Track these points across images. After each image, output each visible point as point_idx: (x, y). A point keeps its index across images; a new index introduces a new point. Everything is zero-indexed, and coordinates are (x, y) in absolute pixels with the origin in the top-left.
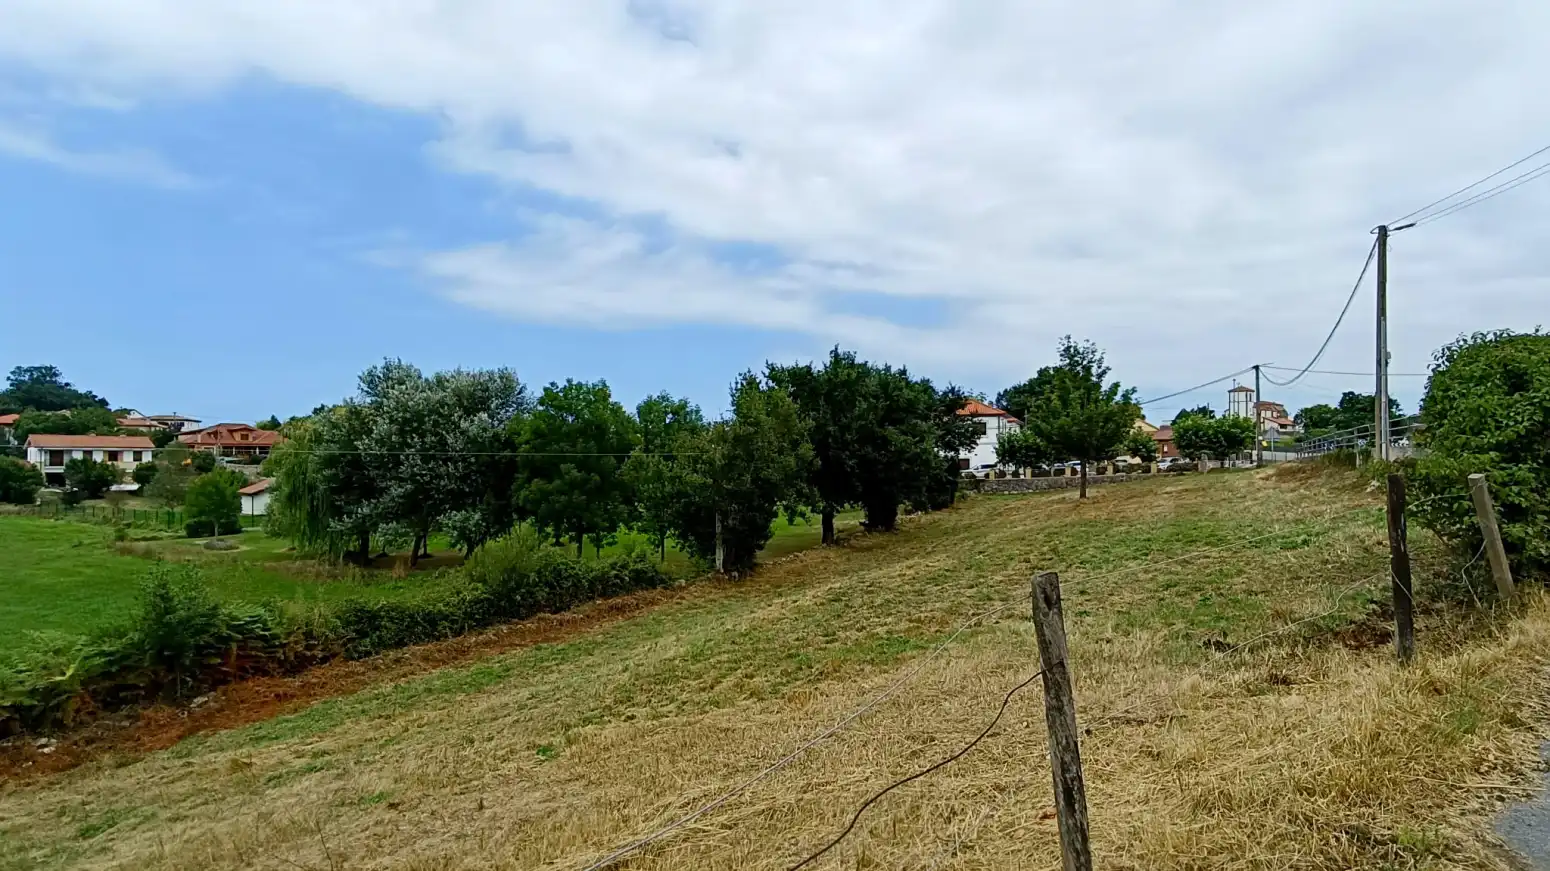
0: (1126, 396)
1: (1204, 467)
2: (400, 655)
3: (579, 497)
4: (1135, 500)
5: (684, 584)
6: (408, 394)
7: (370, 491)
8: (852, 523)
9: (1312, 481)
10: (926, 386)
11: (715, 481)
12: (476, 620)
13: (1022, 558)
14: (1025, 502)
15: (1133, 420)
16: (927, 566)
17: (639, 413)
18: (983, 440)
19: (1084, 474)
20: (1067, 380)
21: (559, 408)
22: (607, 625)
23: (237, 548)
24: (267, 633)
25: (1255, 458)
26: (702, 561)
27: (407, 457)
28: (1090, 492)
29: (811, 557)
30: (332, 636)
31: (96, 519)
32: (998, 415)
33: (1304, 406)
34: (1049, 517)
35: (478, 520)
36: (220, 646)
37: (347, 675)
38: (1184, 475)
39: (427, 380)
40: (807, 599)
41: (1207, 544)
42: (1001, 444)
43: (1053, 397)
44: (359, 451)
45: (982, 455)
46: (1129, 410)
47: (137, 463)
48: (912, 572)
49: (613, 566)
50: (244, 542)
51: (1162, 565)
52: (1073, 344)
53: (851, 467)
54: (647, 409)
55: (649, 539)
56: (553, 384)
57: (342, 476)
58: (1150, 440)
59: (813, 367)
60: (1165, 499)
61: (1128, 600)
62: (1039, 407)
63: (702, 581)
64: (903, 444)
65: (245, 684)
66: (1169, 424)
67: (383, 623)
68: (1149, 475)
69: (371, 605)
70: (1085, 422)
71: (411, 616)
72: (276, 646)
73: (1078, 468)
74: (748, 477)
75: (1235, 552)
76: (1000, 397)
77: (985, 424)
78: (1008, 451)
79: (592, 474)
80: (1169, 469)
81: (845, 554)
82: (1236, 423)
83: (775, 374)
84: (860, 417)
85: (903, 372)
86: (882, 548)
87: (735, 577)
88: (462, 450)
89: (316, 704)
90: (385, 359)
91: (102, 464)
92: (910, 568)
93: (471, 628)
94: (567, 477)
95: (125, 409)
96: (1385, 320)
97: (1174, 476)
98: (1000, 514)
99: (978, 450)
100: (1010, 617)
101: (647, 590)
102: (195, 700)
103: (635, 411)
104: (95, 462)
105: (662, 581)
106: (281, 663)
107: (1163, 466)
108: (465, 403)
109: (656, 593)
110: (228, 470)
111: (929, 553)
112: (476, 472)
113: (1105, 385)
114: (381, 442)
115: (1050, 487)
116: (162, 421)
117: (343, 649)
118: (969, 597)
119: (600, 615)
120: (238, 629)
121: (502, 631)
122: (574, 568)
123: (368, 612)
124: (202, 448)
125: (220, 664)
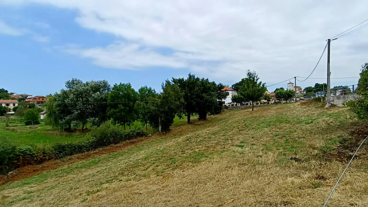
0: (263, 85)
1: (282, 102)
2: (71, 158)
3: (123, 113)
4: (266, 111)
5: (151, 135)
6: (78, 87)
7: (70, 113)
8: (196, 118)
9: (310, 105)
10: (214, 83)
11: (158, 108)
12: (93, 147)
13: (237, 127)
14: (238, 112)
15: (265, 91)
16: (213, 130)
17: (139, 91)
18: (228, 97)
19: (253, 104)
20: (249, 81)
21: (118, 90)
22: (129, 147)
23: (38, 128)
24: (31, 153)
25: (295, 100)
26: (155, 129)
27: (78, 104)
28: (255, 109)
29: (184, 127)
30: (51, 153)
31: (2, 121)
32: (232, 90)
33: (306, 87)
34: (244, 116)
35: (97, 120)
36: (17, 157)
37: (55, 164)
38: (277, 104)
39: (84, 84)
40: (180, 140)
41: (285, 123)
42: (233, 98)
43: (245, 85)
44: (66, 103)
45: (228, 100)
46: (264, 89)
47: (14, 106)
48: (208, 131)
49: (131, 131)
50: (40, 126)
51: (274, 129)
52: (250, 72)
53: (194, 104)
54: (141, 90)
55: (141, 124)
56: (116, 84)
57: (62, 109)
58: (269, 96)
59: (184, 79)
60: (273, 111)
61: (265, 140)
62: (242, 88)
63: (155, 134)
64: (207, 98)
65: (25, 167)
66: (273, 92)
67: (66, 149)
68: (269, 104)
69: (63, 144)
70: (253, 92)
71: (74, 147)
72: (34, 157)
73: (252, 103)
74: (167, 107)
75: (293, 125)
76: (233, 86)
77: (229, 93)
78: (234, 99)
79: (127, 107)
80: (274, 103)
81: (193, 126)
82: (290, 91)
83: (174, 81)
84: (196, 91)
85: (207, 80)
86: (203, 124)
87: (164, 133)
88: (93, 102)
89: (44, 172)
90: (72, 78)
91: (4, 107)
92: (208, 130)
93: (92, 149)
94: (120, 108)
95: (12, 93)
96: (330, 63)
97: (275, 105)
98: (232, 115)
99: (227, 99)
100: (233, 145)
101: (141, 137)
102: (9, 173)
103: (138, 91)
104: (2, 107)
105: (145, 135)
106: (36, 161)
107: (272, 102)
108: (94, 90)
109: (143, 138)
110: (38, 108)
111: (214, 126)
112: (97, 107)
113: (258, 82)
114: (72, 100)
115: (245, 108)
116: (22, 96)
117: (55, 156)
118: (222, 139)
119: (127, 145)
120: (22, 152)
121: (100, 149)
122: (120, 132)
123: (62, 146)
124: (32, 102)
125: (17, 162)
